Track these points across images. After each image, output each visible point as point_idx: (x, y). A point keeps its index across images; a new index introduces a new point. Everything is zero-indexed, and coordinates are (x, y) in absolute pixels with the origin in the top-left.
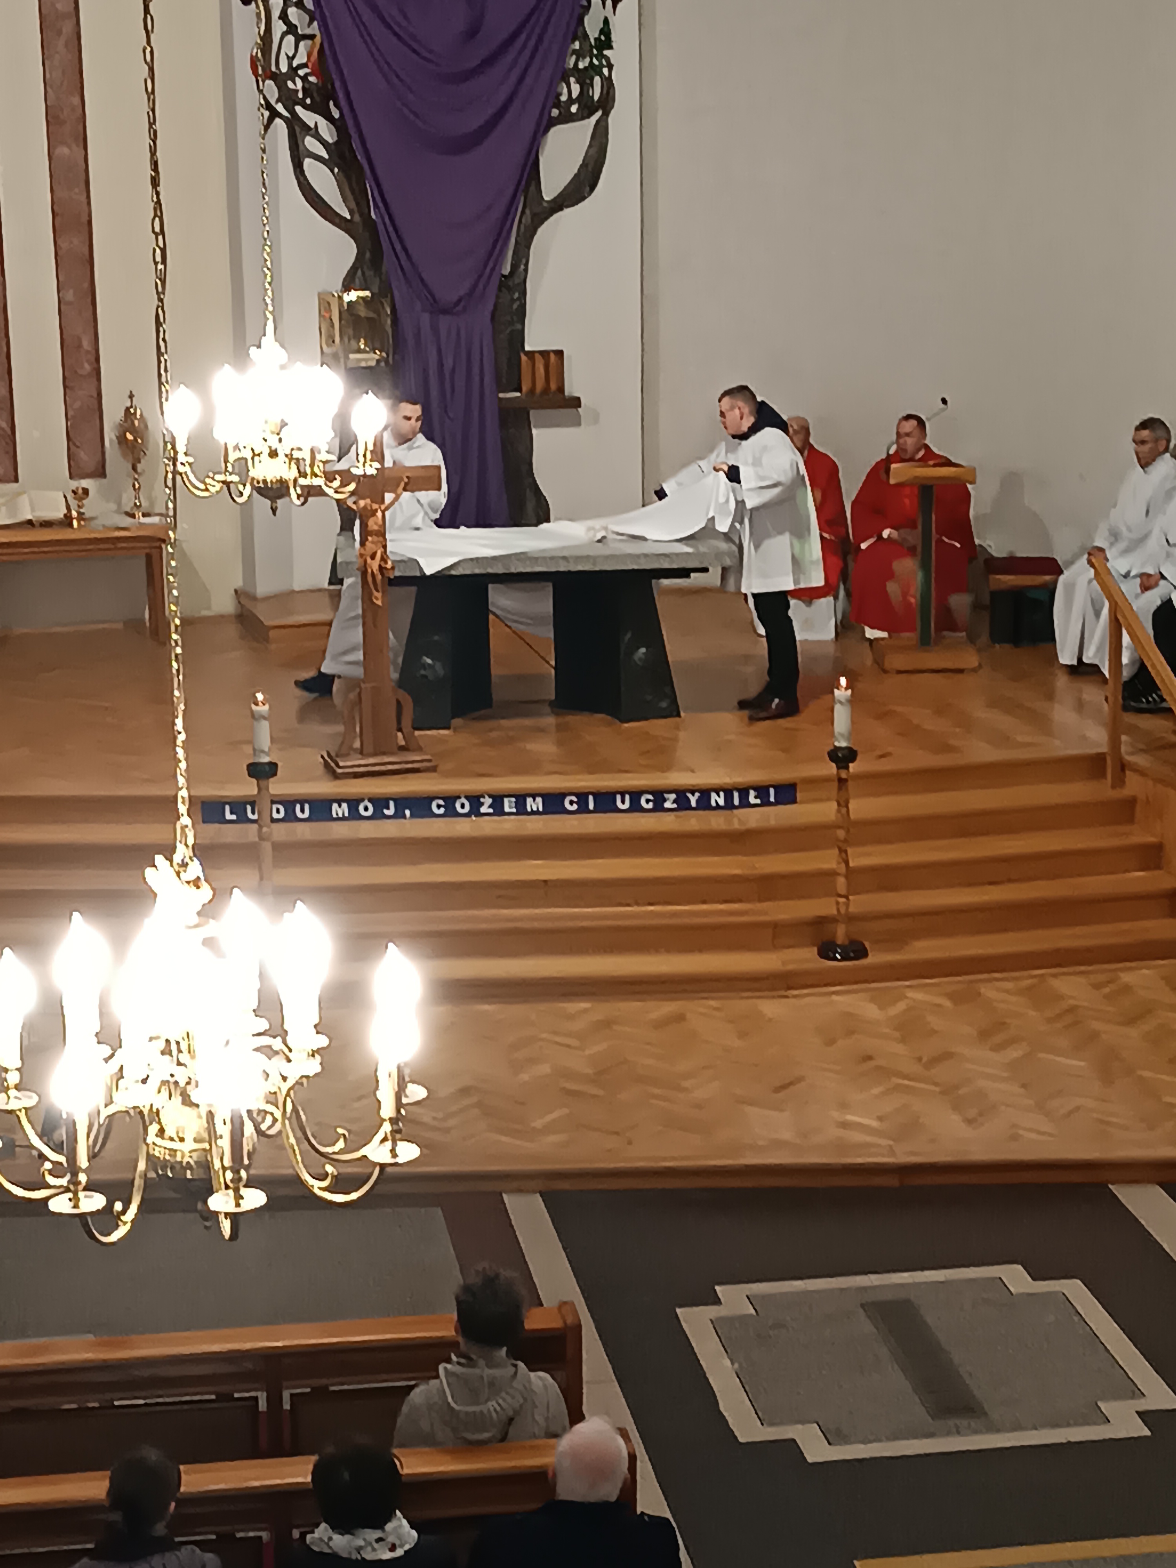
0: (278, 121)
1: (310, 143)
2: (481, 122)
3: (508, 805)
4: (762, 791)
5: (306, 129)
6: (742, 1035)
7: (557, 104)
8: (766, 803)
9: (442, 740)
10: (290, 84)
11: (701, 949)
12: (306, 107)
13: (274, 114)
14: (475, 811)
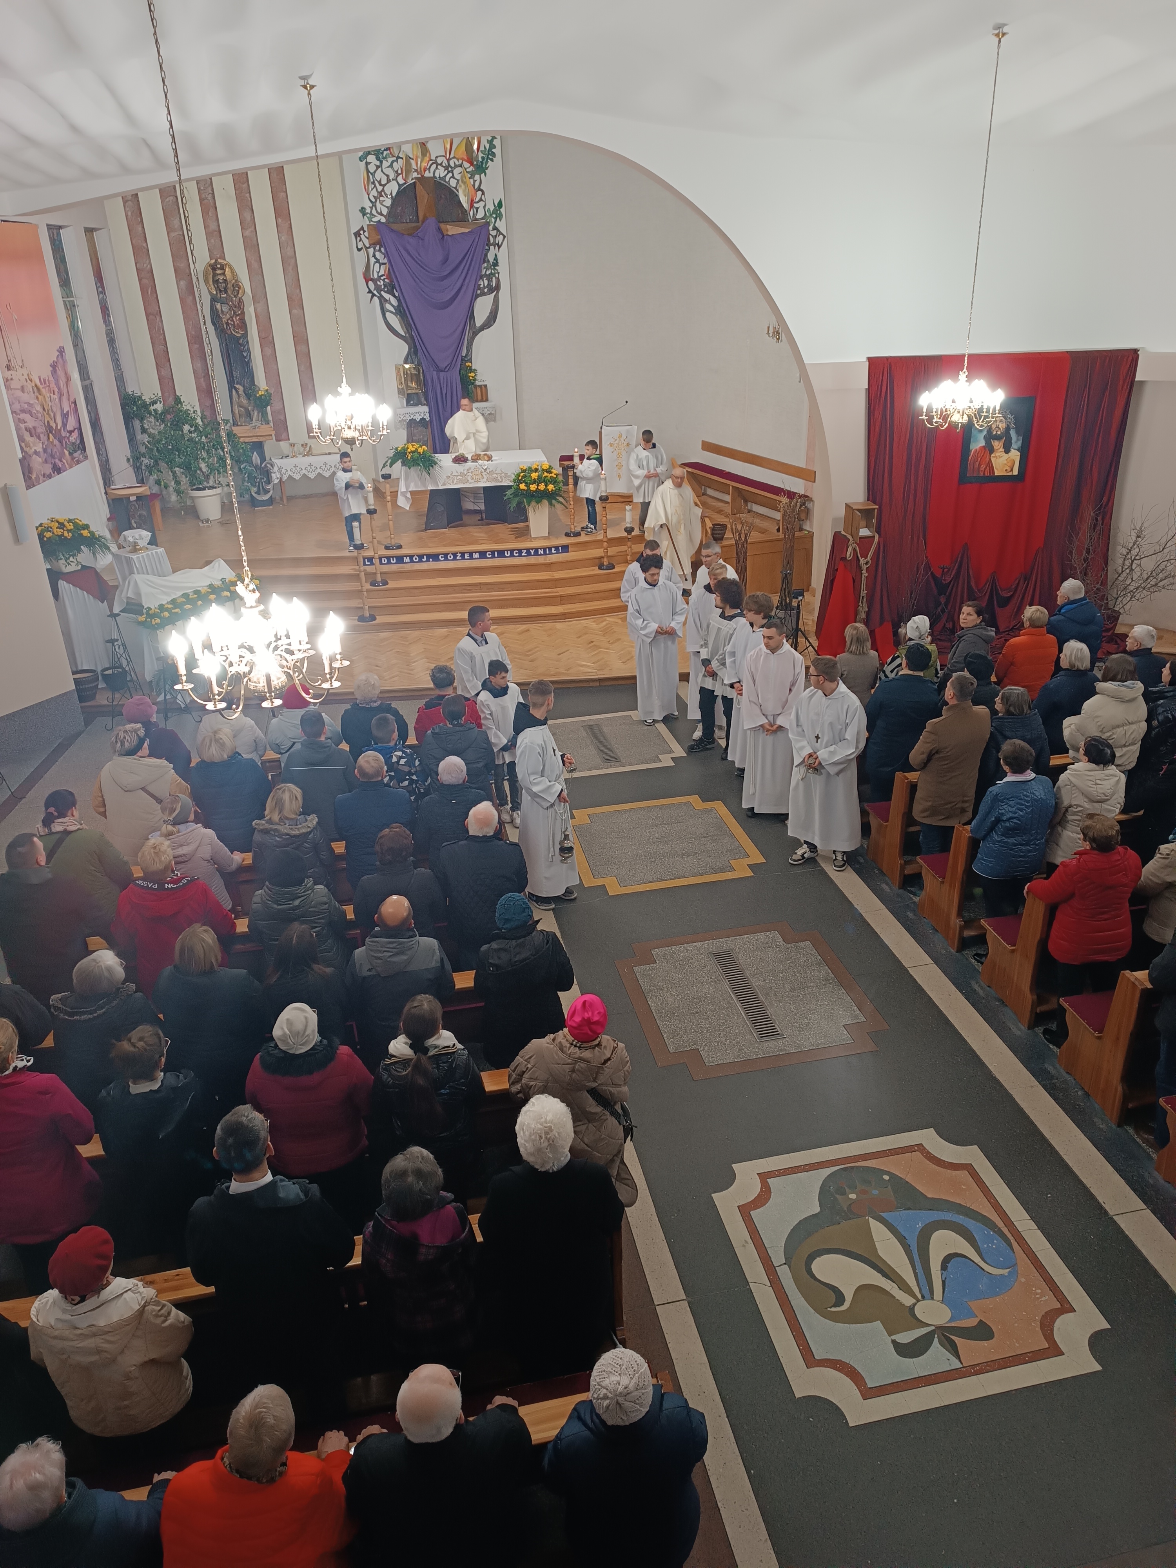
0: (375, 298)
1: (388, 306)
2: (449, 297)
3: (467, 556)
4: (557, 548)
5: (386, 301)
6: (549, 635)
7: (479, 288)
8: (558, 553)
9: (444, 533)
10: (378, 283)
11: (536, 606)
12: (385, 292)
13: (374, 295)
14: (455, 559)
